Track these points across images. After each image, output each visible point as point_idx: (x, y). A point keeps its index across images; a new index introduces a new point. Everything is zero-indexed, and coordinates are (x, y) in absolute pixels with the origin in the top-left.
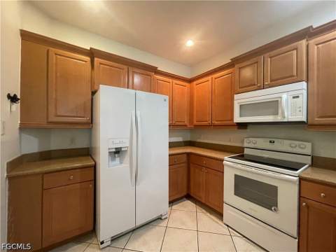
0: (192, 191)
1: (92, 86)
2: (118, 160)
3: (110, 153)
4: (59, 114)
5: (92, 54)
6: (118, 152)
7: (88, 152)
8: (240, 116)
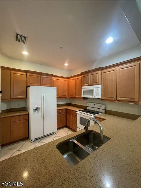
0: (67, 124)
1: (27, 84)
2: (37, 112)
3: (34, 109)
4: (14, 95)
5: (26, 72)
6: (37, 109)
7: (25, 109)
8: (84, 95)
